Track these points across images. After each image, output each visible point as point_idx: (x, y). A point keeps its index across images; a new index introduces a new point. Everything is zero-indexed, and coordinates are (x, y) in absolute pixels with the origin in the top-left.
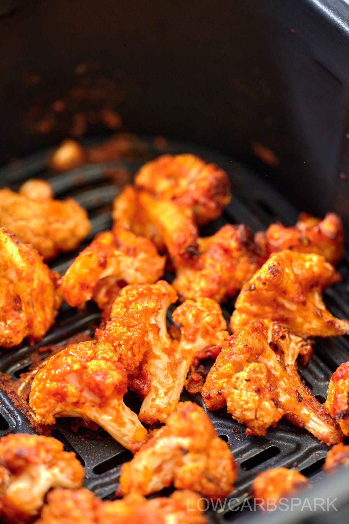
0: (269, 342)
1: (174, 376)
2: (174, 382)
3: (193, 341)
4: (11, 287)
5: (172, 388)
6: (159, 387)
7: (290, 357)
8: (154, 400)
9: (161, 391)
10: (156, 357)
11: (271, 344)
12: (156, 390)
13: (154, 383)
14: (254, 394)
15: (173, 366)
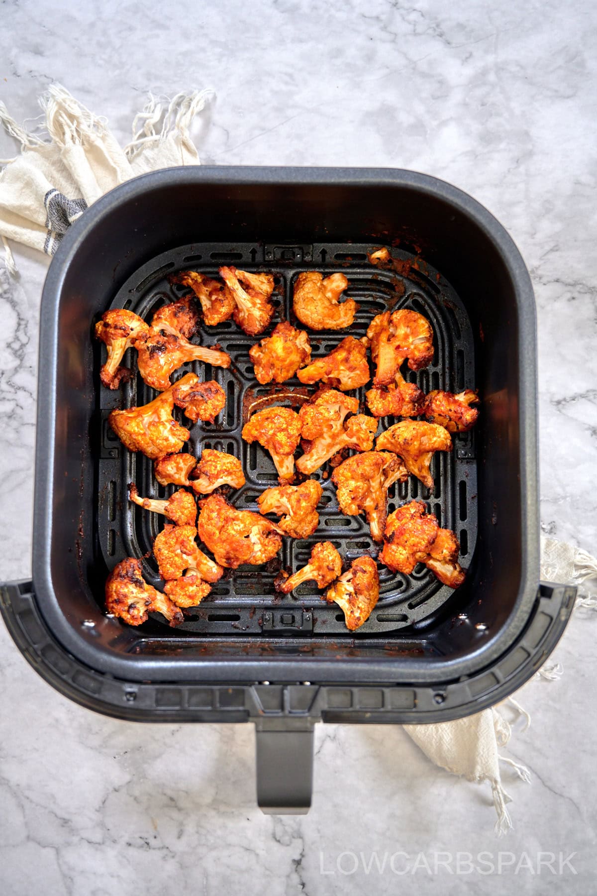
0: (384, 468)
1: (328, 451)
2: (325, 454)
3: (351, 437)
4: (271, 359)
5: (322, 458)
6: (315, 454)
7: (389, 482)
8: (307, 460)
9: (315, 457)
10: (324, 438)
11: (384, 470)
12: (312, 456)
13: (314, 451)
14: (350, 499)
15: (330, 446)
